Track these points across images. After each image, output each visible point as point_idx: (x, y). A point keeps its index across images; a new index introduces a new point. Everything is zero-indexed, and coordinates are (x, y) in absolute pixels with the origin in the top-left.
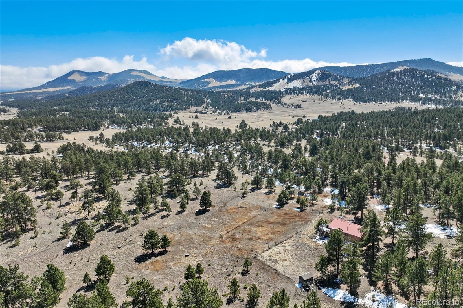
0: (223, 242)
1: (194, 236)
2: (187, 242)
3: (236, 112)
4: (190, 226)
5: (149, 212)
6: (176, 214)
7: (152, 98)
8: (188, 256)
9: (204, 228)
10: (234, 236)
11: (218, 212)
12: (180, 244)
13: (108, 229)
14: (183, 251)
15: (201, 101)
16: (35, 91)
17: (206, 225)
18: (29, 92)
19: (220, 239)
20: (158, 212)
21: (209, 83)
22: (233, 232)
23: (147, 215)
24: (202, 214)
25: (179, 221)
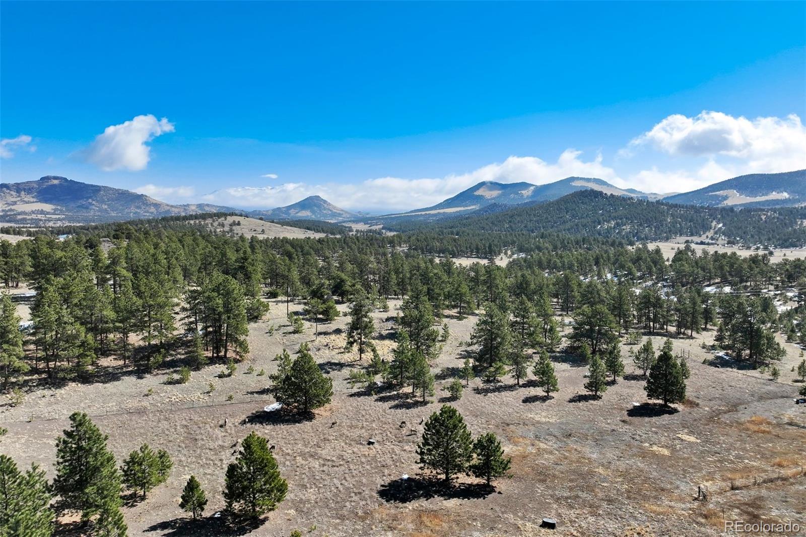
0: (706, 517)
1: (601, 470)
2: (571, 481)
3: (787, 247)
4: (600, 438)
5: (498, 382)
6: (571, 401)
7: (601, 219)
8: (551, 526)
9: (644, 455)
10: (759, 507)
11: (703, 421)
12: (544, 481)
13: (382, 395)
14: (544, 506)
15: (703, 226)
16: (427, 212)
17: (655, 448)
18: (420, 213)
19: (696, 504)
20: (524, 386)
21: (726, 198)
22: (753, 492)
23: (491, 386)
24: (650, 416)
25: (570, 418)
